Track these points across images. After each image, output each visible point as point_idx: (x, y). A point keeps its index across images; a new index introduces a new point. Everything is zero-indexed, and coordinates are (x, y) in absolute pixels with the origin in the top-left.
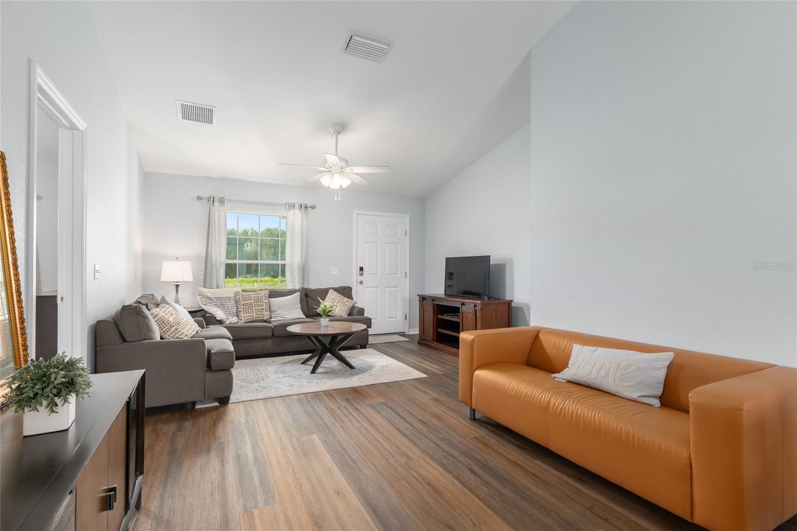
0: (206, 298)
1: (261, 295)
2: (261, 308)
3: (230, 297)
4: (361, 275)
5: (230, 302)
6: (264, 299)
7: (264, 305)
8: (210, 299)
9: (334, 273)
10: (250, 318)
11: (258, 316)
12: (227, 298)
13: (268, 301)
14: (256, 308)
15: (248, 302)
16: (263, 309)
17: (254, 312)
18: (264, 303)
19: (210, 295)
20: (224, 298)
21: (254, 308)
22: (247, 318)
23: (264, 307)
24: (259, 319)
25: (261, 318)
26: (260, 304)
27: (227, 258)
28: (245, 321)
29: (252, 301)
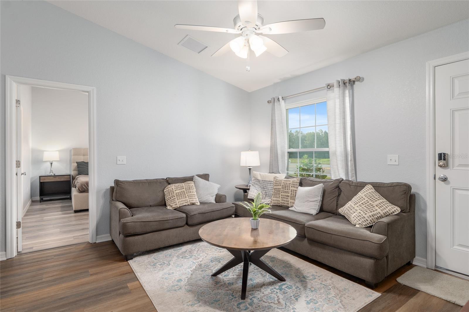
0: (257, 180)
1: (289, 182)
2: (286, 194)
3: (271, 181)
4: (445, 166)
5: (270, 185)
6: (290, 186)
7: (290, 192)
8: (259, 181)
9: (393, 163)
10: (277, 202)
11: (283, 202)
12: (269, 181)
13: (295, 189)
14: (283, 194)
15: (278, 187)
16: (288, 196)
17: (280, 197)
18: (290, 190)
19: (259, 178)
20: (268, 181)
21: (281, 194)
22: (275, 202)
23: (289, 195)
24: (284, 205)
25: (285, 205)
26: (286, 190)
27: (290, 147)
28: (273, 204)
29: (281, 187)
